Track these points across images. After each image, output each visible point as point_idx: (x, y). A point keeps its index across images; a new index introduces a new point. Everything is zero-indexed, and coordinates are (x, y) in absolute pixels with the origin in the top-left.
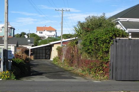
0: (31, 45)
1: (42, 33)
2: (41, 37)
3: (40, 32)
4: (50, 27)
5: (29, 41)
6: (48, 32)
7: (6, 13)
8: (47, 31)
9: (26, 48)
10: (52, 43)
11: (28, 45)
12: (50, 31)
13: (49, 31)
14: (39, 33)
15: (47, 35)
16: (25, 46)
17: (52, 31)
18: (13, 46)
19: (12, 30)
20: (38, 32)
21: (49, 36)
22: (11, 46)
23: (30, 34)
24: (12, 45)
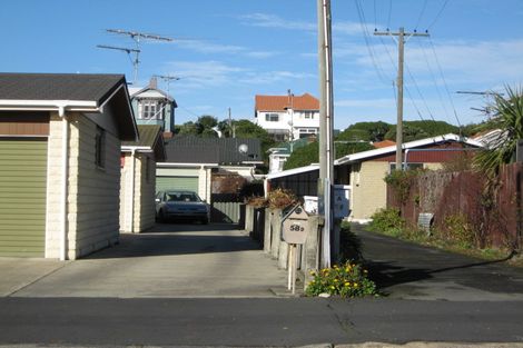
0: (252, 165)
1: (275, 119)
2: (273, 135)
3: (267, 116)
4: (306, 97)
5: (243, 148)
6: (298, 114)
7: (324, 47)
8: (295, 111)
9: (236, 174)
10: (353, 157)
11: (241, 165)
12: (307, 112)
13: (301, 112)
14: (267, 119)
15: (297, 128)
16: (231, 169)
17: (313, 112)
18: (206, 168)
19: (168, 107)
20: (262, 116)
21: (302, 129)
22: (200, 168)
23: (233, 122)
24: (202, 165)
